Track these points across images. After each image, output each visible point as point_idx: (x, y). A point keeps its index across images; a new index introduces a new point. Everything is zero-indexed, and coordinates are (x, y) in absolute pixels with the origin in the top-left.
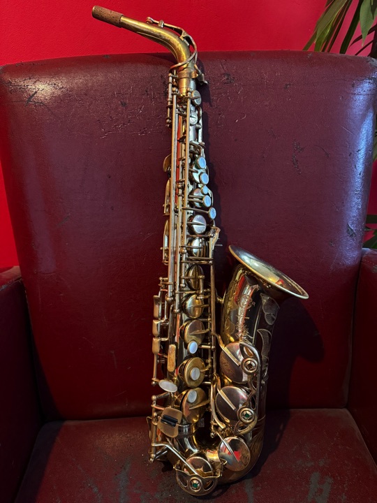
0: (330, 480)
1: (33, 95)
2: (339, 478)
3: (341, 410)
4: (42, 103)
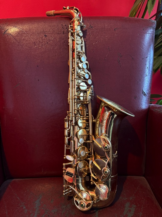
0: (135, 206)
1: (6, 31)
2: (139, 205)
3: (141, 177)
4: (10, 34)
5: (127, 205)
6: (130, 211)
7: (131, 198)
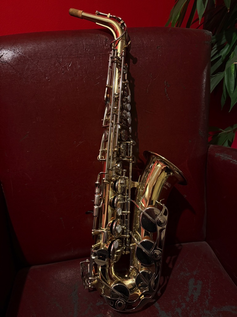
0: (201, 282)
1: (1, 57)
2: (205, 281)
3: (202, 242)
4: (6, 62)
5: (191, 282)
6: (196, 289)
7: (195, 273)
